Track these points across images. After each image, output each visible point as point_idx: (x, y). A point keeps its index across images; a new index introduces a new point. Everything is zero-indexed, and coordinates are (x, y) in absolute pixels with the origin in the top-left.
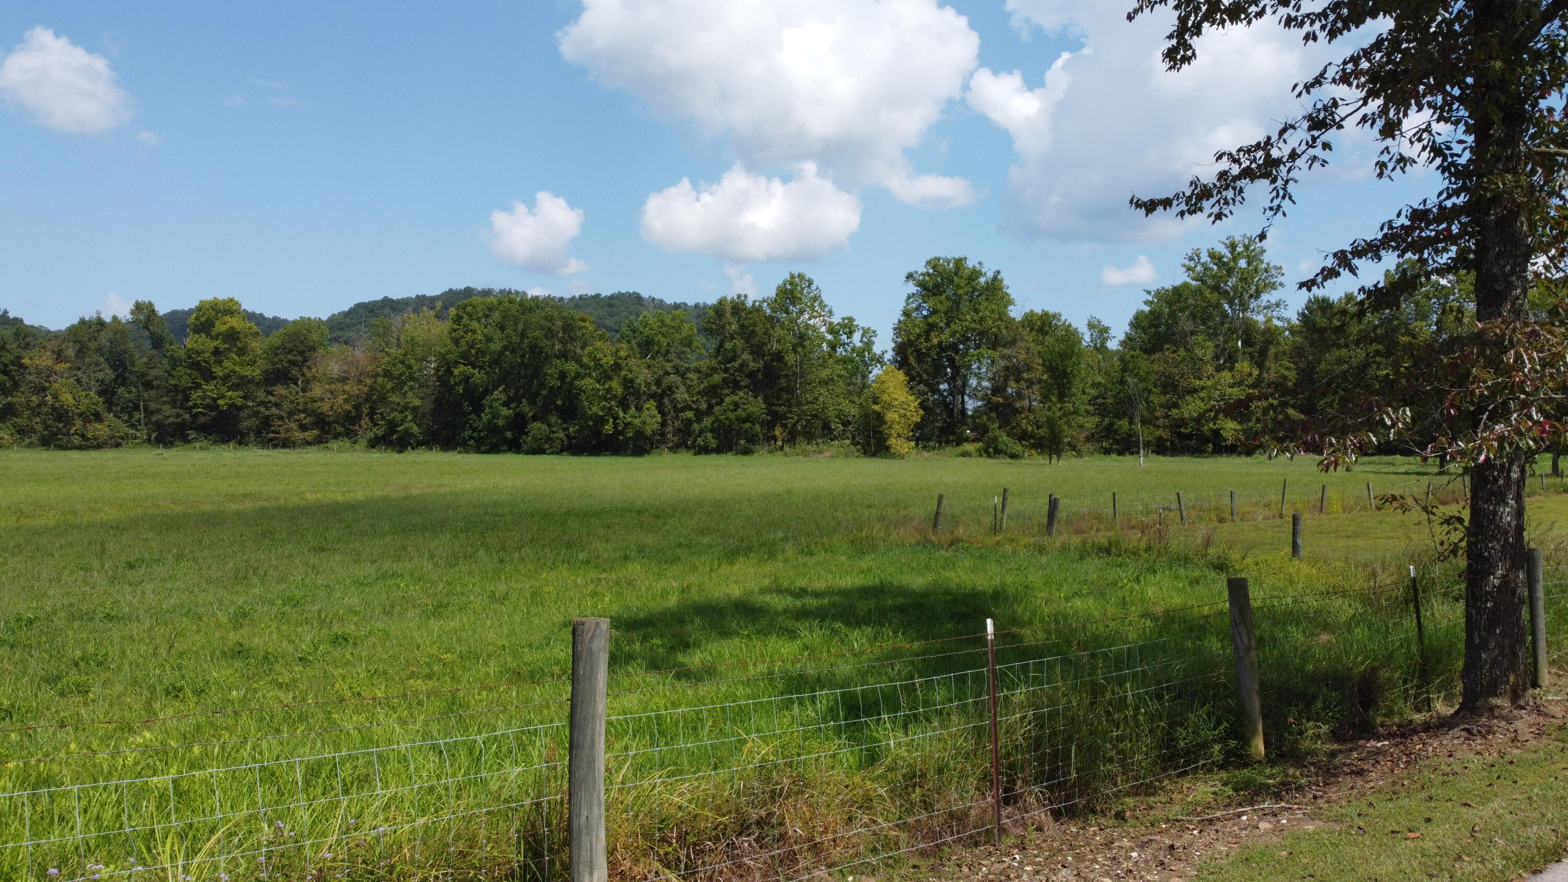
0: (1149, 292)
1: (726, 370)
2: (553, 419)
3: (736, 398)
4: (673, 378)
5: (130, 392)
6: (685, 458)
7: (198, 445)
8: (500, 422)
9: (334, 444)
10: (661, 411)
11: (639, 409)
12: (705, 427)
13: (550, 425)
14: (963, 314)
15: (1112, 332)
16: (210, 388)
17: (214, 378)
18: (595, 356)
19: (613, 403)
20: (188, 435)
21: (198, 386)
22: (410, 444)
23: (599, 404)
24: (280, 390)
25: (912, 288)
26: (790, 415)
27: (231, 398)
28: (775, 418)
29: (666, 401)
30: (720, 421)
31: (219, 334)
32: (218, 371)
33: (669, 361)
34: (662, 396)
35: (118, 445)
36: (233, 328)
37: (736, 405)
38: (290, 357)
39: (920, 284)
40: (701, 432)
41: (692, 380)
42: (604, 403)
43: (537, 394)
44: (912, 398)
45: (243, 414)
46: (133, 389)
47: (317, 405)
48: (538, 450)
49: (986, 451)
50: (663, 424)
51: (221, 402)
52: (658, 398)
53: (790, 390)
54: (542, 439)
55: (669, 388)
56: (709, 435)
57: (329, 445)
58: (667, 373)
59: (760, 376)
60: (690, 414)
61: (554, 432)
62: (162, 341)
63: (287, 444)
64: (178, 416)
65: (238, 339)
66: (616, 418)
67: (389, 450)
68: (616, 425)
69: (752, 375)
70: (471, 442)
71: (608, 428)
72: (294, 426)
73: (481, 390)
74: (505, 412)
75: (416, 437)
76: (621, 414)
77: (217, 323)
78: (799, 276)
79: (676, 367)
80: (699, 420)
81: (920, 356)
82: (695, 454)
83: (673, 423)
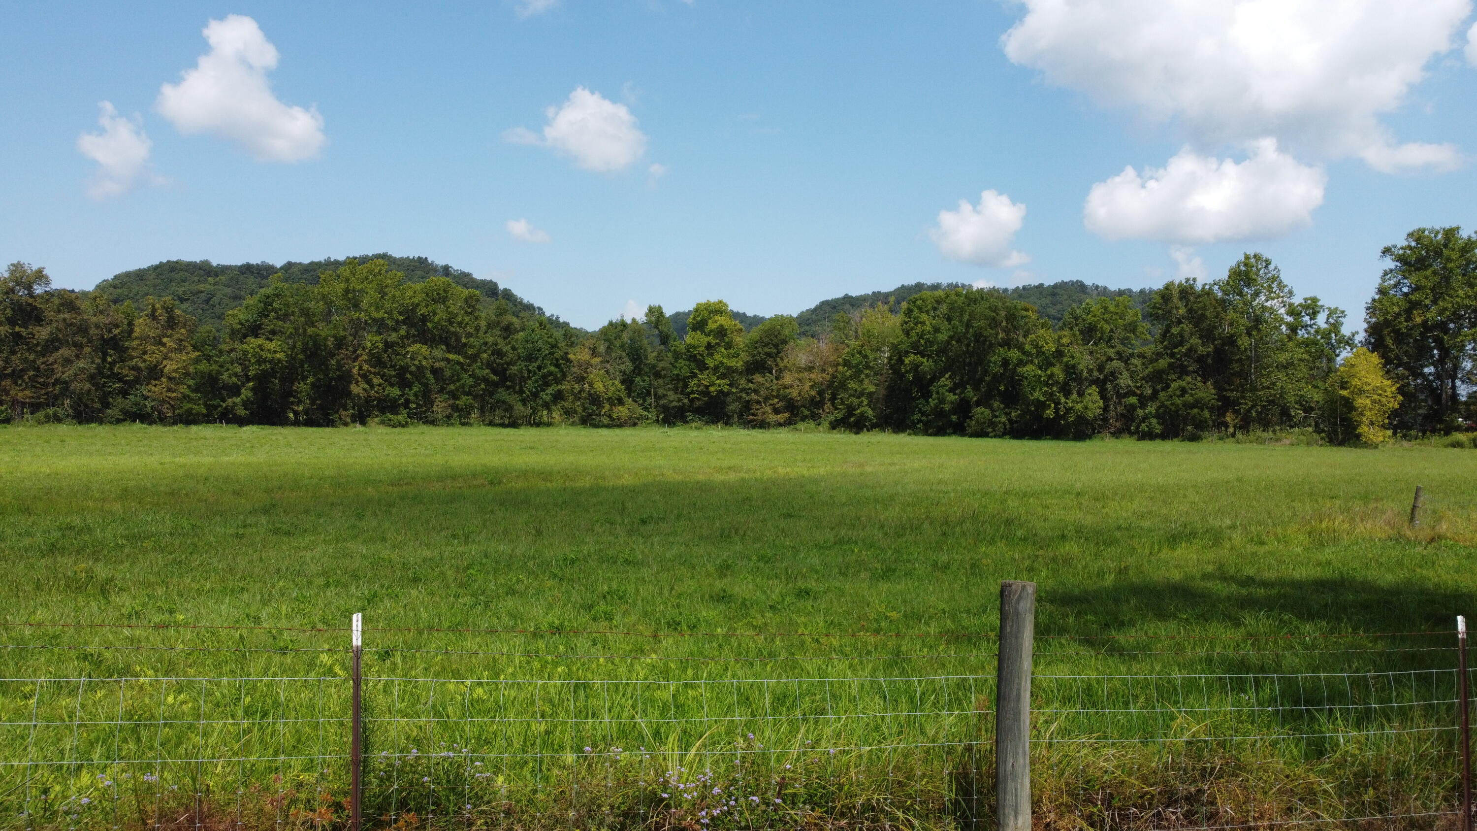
1: (1172, 355)
2: (996, 404)
4: (1116, 364)
5: (644, 381)
6: (1128, 443)
7: (694, 425)
8: (947, 407)
9: (801, 426)
10: (1103, 395)
11: (1081, 394)
12: (1150, 413)
13: (993, 410)
14: (1453, 289)
16: (704, 378)
17: (707, 369)
18: (1038, 343)
19: (1055, 389)
20: (687, 417)
21: (694, 375)
22: (866, 426)
23: (1041, 389)
24: (758, 378)
25: (1390, 263)
26: (1243, 401)
27: (719, 386)
28: (1226, 404)
29: (1109, 386)
30: (1166, 407)
31: (711, 331)
32: (710, 362)
33: (1113, 347)
34: (1104, 381)
35: (635, 424)
36: (722, 326)
37: (1184, 391)
38: (766, 350)
39: (1400, 259)
40: (1145, 418)
41: (1136, 366)
42: (1046, 389)
43: (981, 380)
44: (1389, 382)
45: (729, 399)
46: (647, 378)
47: (787, 391)
48: (981, 434)
50: (1106, 409)
51: (712, 389)
52: (1101, 384)
53: (1243, 375)
54: (985, 423)
55: (1112, 374)
56: (1154, 421)
57: (797, 426)
58: (1110, 359)
59: (1210, 361)
60: (1133, 400)
61: (996, 417)
62: (668, 338)
63: (763, 425)
64: (680, 400)
65: (725, 335)
66: (1057, 403)
67: (847, 432)
68: (1057, 410)
69: (1201, 360)
70: (920, 425)
71: (1050, 413)
72: (769, 409)
73: (929, 377)
74: (951, 397)
75: (870, 420)
76: (1063, 400)
77: (710, 321)
78: (1255, 256)
79: (1119, 353)
80: (1143, 406)
81: (1399, 338)
82: (1139, 440)
83: (1116, 408)
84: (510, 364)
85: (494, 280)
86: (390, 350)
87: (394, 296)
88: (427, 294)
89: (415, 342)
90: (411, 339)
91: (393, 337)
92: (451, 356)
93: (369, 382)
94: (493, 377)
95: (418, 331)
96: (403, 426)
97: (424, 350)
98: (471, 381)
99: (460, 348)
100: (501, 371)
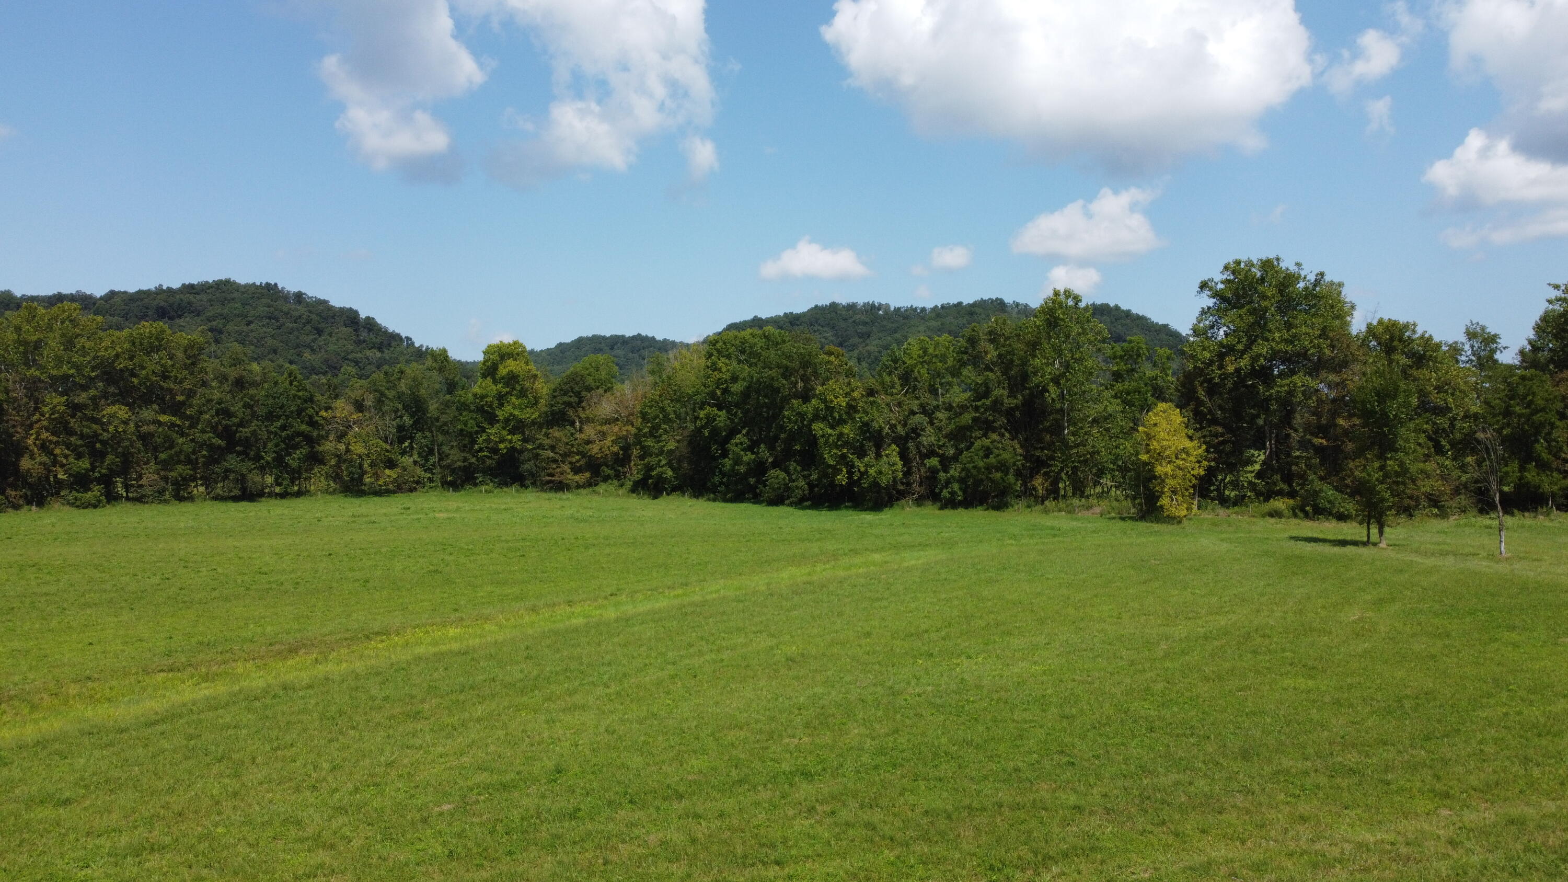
0: (1557, 287)
1: (977, 409)
2: (793, 466)
3: (987, 442)
4: (919, 419)
5: (425, 437)
6: (930, 511)
7: (483, 488)
8: (742, 469)
9: (602, 488)
10: (903, 455)
11: (878, 456)
12: (952, 477)
13: (787, 472)
14: (1269, 331)
15: (1502, 342)
16: (493, 431)
17: (498, 421)
18: (826, 398)
19: (845, 451)
20: (477, 478)
21: (483, 430)
22: (666, 489)
23: (830, 452)
24: (556, 432)
25: (1208, 301)
26: (1052, 462)
27: (510, 441)
28: (1036, 465)
29: (911, 445)
30: (968, 470)
31: (503, 378)
32: (501, 414)
33: (918, 398)
34: (906, 438)
35: (411, 490)
36: (512, 371)
37: (988, 452)
38: (566, 399)
39: (1216, 294)
40: (948, 483)
41: (941, 421)
42: (835, 451)
43: (776, 438)
44: (1196, 443)
45: (526, 455)
46: (428, 434)
47: (588, 447)
48: (777, 501)
49: (1303, 510)
50: (907, 473)
51: (502, 446)
52: (901, 442)
53: (1057, 429)
54: (779, 488)
55: (914, 430)
56: (956, 486)
57: (596, 488)
58: (913, 413)
59: (1018, 414)
60: (934, 462)
61: (794, 481)
62: (455, 386)
63: (560, 487)
64: (465, 460)
65: (518, 382)
66: (851, 467)
67: (646, 497)
68: (850, 473)
69: (1010, 413)
70: (722, 488)
71: (842, 478)
72: (566, 468)
73: (724, 434)
74: (748, 457)
75: (670, 482)
76: (858, 463)
77: (501, 367)
78: (1065, 291)
79: (922, 406)
80: (946, 470)
81: (1213, 390)
82: (941, 508)
83: (919, 470)
84: (241, 424)
85: (355, 308)
86: (79, 414)
87: (84, 347)
88: (134, 343)
89: (113, 403)
90: (111, 399)
91: (82, 398)
92: (164, 418)
93: (50, 453)
94: (217, 441)
95: (119, 389)
96: (95, 507)
97: (122, 412)
98: (189, 448)
99: (176, 409)
100: (228, 434)
